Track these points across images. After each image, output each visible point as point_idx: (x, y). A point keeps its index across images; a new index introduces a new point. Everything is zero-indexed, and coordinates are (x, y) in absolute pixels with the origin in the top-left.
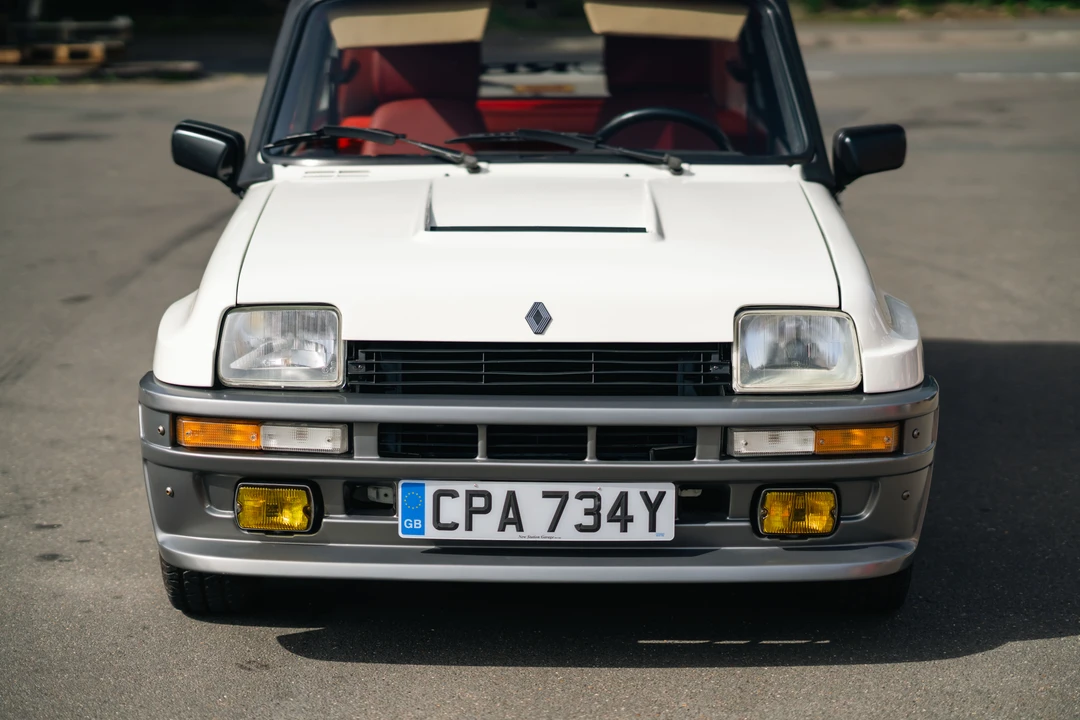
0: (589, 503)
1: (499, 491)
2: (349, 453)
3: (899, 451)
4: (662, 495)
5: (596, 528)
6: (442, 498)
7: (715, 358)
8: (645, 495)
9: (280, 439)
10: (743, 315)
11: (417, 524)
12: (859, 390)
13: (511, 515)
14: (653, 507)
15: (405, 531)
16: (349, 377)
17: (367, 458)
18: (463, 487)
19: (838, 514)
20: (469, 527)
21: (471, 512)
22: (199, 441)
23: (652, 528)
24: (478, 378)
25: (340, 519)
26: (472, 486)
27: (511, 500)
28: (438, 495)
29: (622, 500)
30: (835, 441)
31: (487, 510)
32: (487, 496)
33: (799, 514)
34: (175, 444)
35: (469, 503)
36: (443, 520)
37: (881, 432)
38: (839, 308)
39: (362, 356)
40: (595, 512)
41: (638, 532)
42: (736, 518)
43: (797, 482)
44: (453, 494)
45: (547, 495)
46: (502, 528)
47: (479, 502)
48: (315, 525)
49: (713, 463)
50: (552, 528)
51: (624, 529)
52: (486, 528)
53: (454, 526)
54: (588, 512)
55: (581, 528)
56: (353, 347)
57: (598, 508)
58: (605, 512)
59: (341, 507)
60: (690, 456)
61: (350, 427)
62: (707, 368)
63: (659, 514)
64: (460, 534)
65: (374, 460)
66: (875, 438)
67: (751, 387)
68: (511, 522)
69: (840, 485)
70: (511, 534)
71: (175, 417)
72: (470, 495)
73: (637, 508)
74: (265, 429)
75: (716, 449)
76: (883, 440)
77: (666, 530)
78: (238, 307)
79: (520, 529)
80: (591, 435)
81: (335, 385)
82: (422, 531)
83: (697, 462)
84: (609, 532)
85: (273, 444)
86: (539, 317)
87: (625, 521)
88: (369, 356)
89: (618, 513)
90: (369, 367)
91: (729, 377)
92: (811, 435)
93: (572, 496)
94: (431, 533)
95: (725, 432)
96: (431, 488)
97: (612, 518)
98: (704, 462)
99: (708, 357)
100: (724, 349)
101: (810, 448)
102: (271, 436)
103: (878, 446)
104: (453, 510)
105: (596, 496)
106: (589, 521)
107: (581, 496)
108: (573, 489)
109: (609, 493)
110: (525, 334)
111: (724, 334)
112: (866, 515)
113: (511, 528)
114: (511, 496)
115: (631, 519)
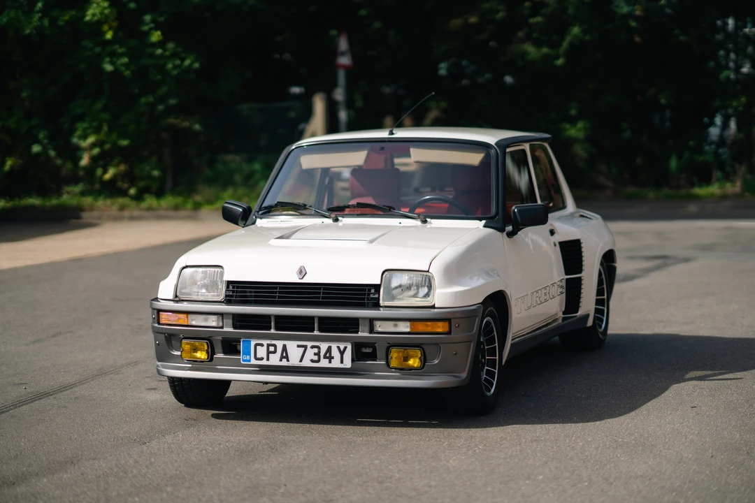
0: (316, 350)
1: (280, 344)
2: (222, 327)
3: (449, 333)
4: (345, 348)
5: (318, 361)
6: (258, 347)
7: (373, 291)
8: (338, 348)
9: (196, 321)
10: (386, 273)
11: (248, 357)
12: (433, 306)
13: (284, 355)
14: (342, 353)
15: (244, 361)
16: (226, 296)
17: (229, 329)
18: (265, 342)
19: (424, 360)
20: (268, 359)
21: (269, 353)
22: (167, 321)
23: (342, 362)
24: (275, 297)
25: (221, 356)
26: (269, 342)
27: (285, 348)
28: (256, 345)
29: (329, 349)
30: (421, 327)
31: (275, 352)
32: (275, 346)
33: (406, 359)
34: (159, 323)
35: (268, 349)
36: (258, 356)
37: (440, 324)
38: (428, 271)
39: (231, 287)
40: (318, 354)
41: (336, 363)
42: (381, 360)
43: (404, 345)
44: (262, 345)
45: (299, 346)
46: (281, 360)
47: (272, 349)
48: (211, 358)
49: (366, 334)
50: (301, 361)
51: (330, 362)
52: (275, 360)
53: (262, 359)
54: (315, 354)
55: (312, 361)
56: (229, 283)
57: (319, 352)
58: (322, 354)
59: (221, 350)
60: (357, 332)
61: (221, 315)
62: (369, 295)
63: (344, 356)
64: (264, 362)
65: (231, 330)
66: (438, 327)
67: (387, 303)
68: (284, 358)
69: (423, 346)
70: (284, 363)
71: (159, 311)
72: (269, 345)
73: (335, 353)
74: (191, 316)
75: (367, 328)
76: (441, 327)
77: (348, 363)
78: (187, 267)
79: (288, 361)
80: (316, 320)
81: (219, 300)
82: (249, 361)
83: (360, 334)
84: (324, 363)
85: (194, 323)
87: (331, 358)
88: (234, 287)
89: (328, 355)
90: (233, 292)
91: (378, 299)
92: (408, 324)
93: (309, 347)
94: (254, 362)
95: (372, 321)
96: (253, 343)
97: (325, 357)
98: (363, 334)
99: (370, 290)
100: (377, 287)
101: (408, 330)
102: (193, 320)
103: (440, 330)
104: (262, 352)
105: (318, 347)
106: (316, 358)
107: (313, 347)
108: (309, 344)
109: (324, 347)
110: (295, 279)
111: (377, 281)
112: (436, 362)
113: (284, 360)
114: (285, 347)
115: (333, 358)
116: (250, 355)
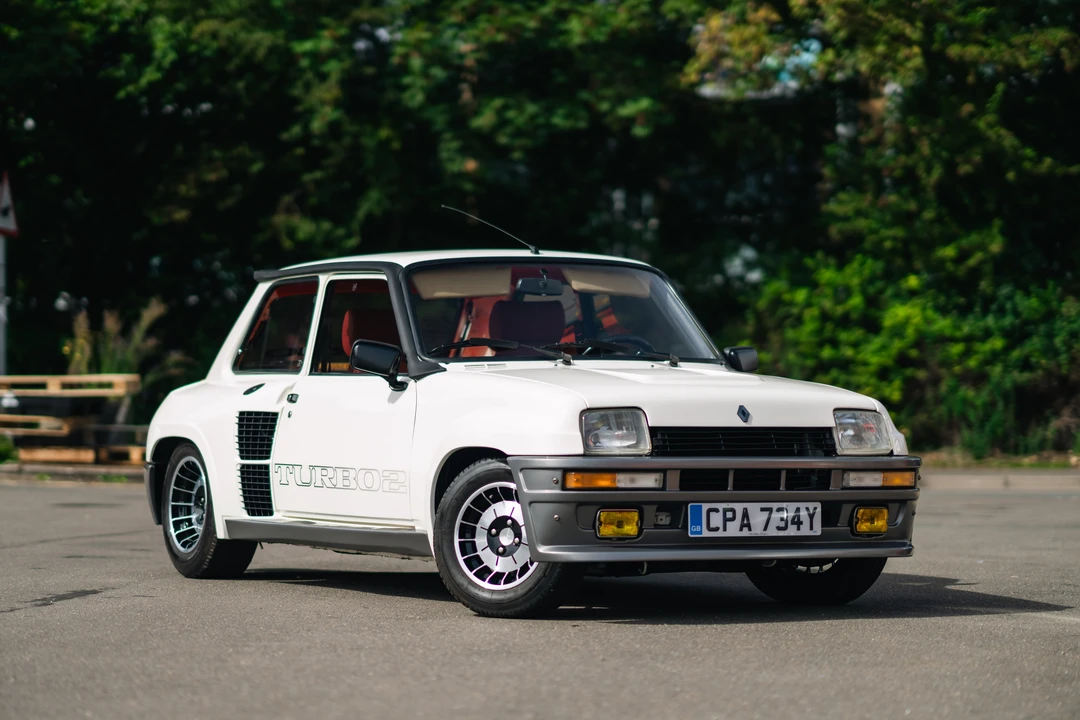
1: (739, 507)
2: (663, 488)
3: (914, 486)
4: (815, 508)
5: (785, 528)
6: (712, 514)
7: (827, 436)
8: (808, 509)
9: (623, 481)
10: (836, 412)
11: (698, 528)
12: (891, 454)
13: (745, 522)
14: (811, 517)
15: (692, 533)
16: (654, 447)
17: (674, 490)
18: (721, 506)
19: (889, 521)
20: (725, 529)
21: (726, 520)
22: (579, 485)
23: (811, 528)
24: (720, 446)
25: (652, 529)
26: (725, 506)
28: (709, 511)
29: (798, 512)
31: (733, 519)
32: (733, 511)
33: (872, 521)
34: (564, 488)
35: (724, 515)
36: (712, 526)
37: (907, 475)
38: (876, 411)
39: (659, 435)
40: (785, 519)
41: (805, 531)
42: (843, 524)
43: (874, 503)
44: (717, 510)
45: (763, 510)
46: (741, 530)
47: (729, 515)
48: (639, 534)
49: (839, 490)
50: (765, 529)
51: (799, 529)
52: (734, 530)
53: (717, 529)
54: (782, 519)
55: (779, 528)
56: (654, 431)
57: (787, 517)
58: (790, 519)
59: (653, 522)
60: (828, 488)
61: (663, 471)
62: (825, 441)
63: (814, 520)
64: (720, 534)
65: (677, 492)
66: (906, 478)
67: (846, 452)
68: (745, 526)
69: (890, 505)
70: (745, 533)
71: (566, 471)
72: (725, 511)
73: (804, 516)
74: (619, 476)
76: (909, 479)
77: (818, 530)
78: (588, 410)
79: (750, 530)
80: (783, 474)
81: (646, 453)
82: (701, 533)
84: (792, 531)
85: (621, 485)
86: (743, 413)
87: (799, 524)
88: (663, 435)
89: (796, 520)
90: (664, 441)
91: (835, 446)
92: (879, 475)
93: (774, 510)
94: (706, 534)
95: (838, 473)
96: (705, 507)
97: (793, 523)
98: (833, 492)
99: (824, 435)
100: (829, 430)
101: (879, 483)
103: (906, 483)
104: (716, 520)
105: (785, 510)
106: (782, 524)
107: (779, 510)
108: (775, 506)
109: (792, 508)
110: (738, 423)
111: (829, 422)
112: (898, 523)
113: (745, 529)
114: (745, 510)
115: (801, 523)
116: (701, 525)
